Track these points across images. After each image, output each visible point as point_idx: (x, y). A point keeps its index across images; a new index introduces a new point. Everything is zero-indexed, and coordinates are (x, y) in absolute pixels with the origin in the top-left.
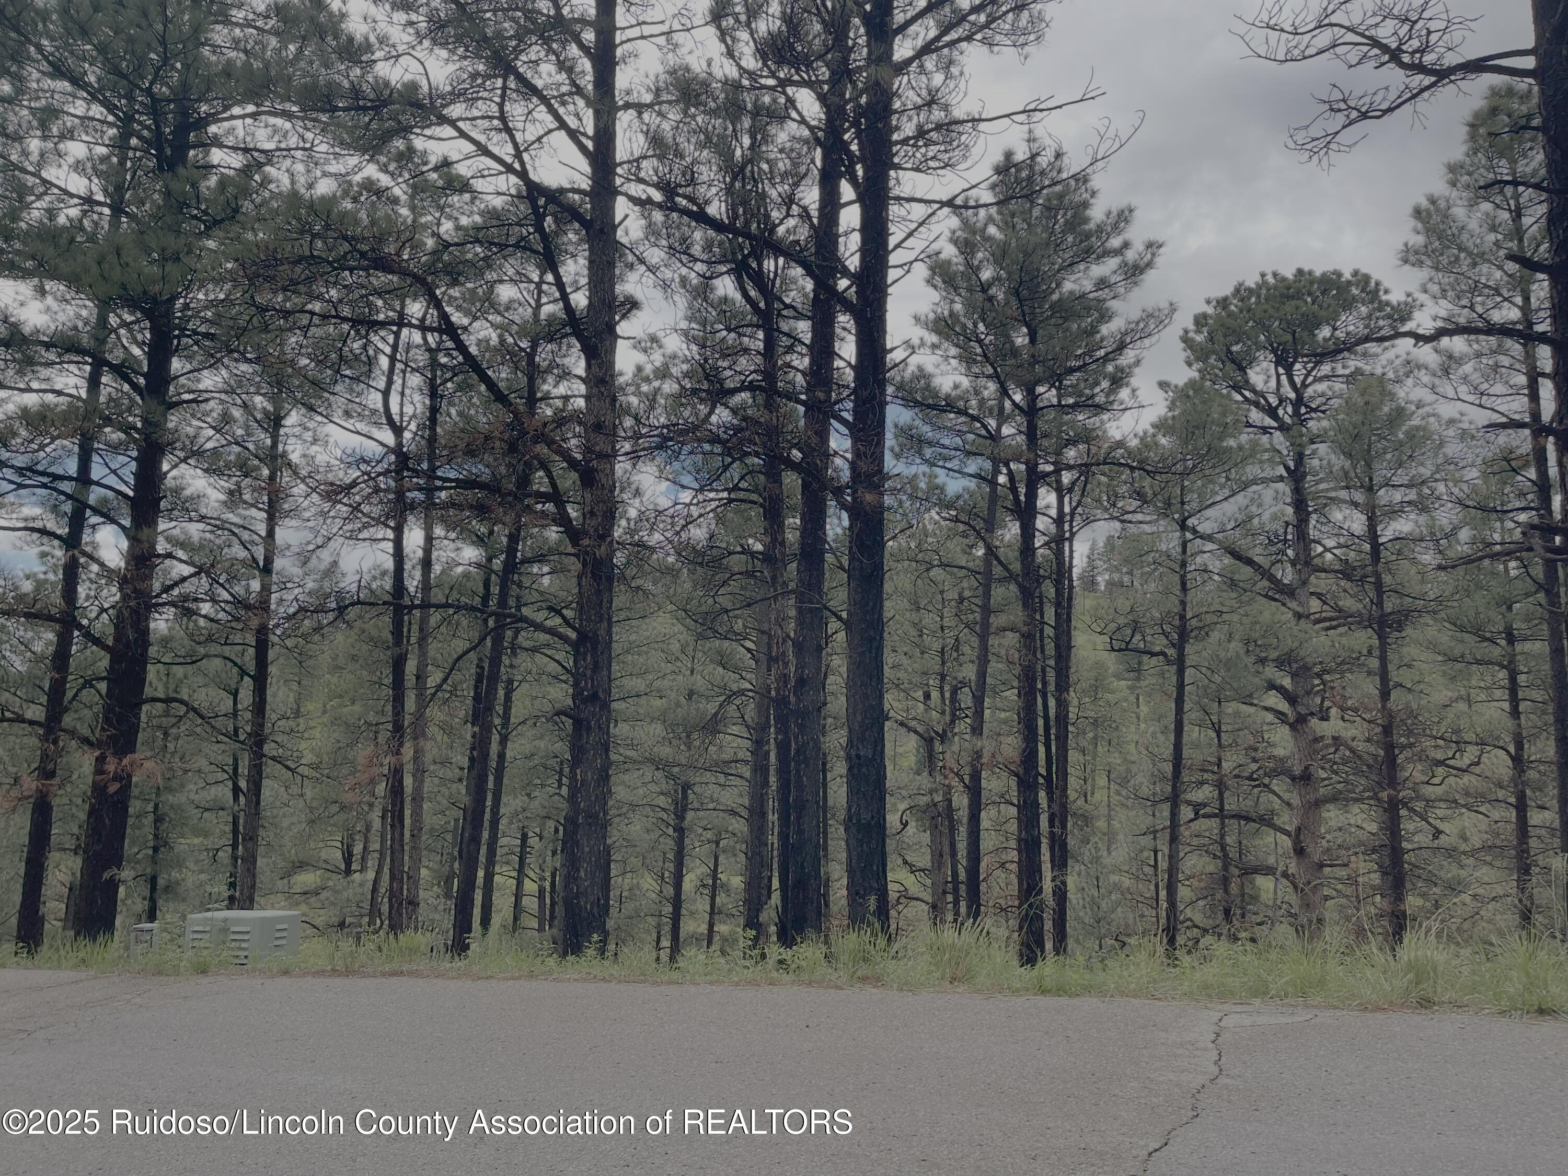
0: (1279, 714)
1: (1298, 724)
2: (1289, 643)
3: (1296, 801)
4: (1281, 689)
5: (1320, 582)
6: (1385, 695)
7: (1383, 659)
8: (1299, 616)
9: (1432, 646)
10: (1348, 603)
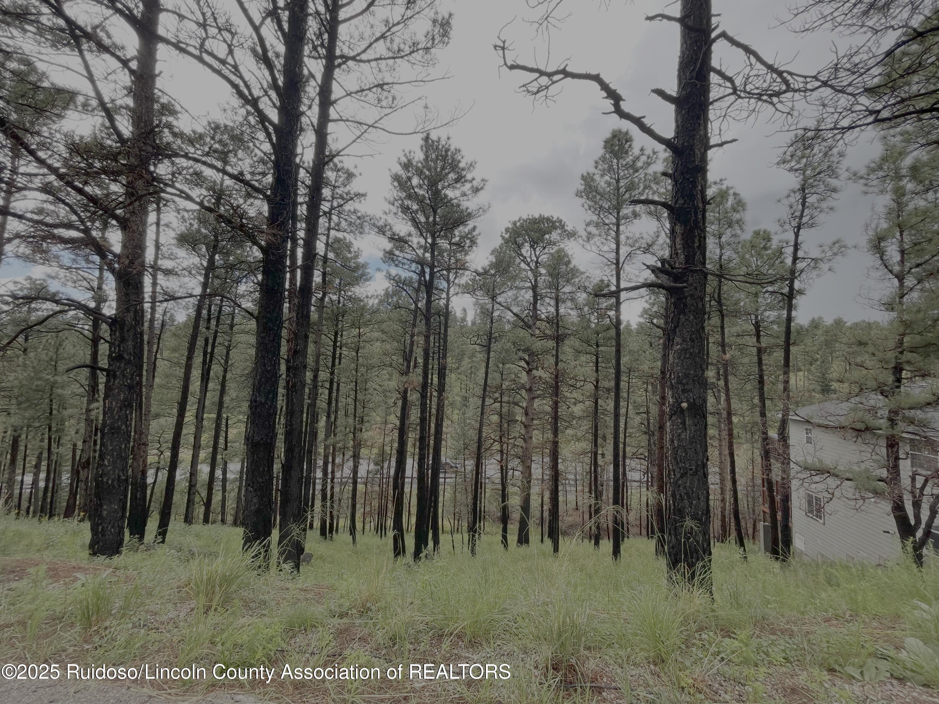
0: (524, 368)
2: (528, 344)
3: (526, 397)
4: (524, 360)
5: (539, 324)
7: (557, 351)
8: (532, 335)
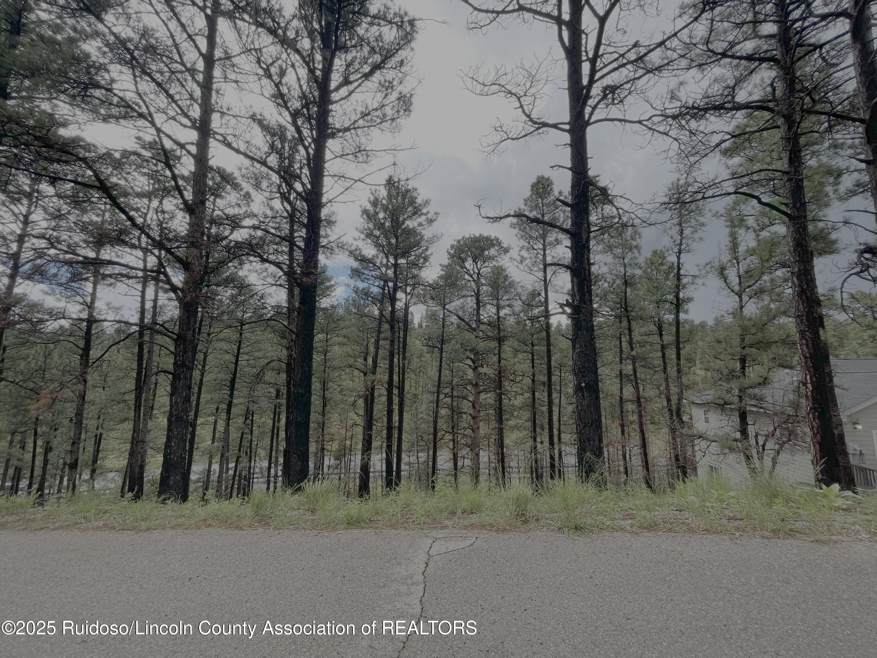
0: (470, 366)
1: (475, 369)
2: (474, 345)
3: (473, 392)
4: (471, 359)
5: (483, 327)
6: (499, 362)
7: (499, 351)
8: (476, 337)
9: (512, 347)
10: (489, 334)
